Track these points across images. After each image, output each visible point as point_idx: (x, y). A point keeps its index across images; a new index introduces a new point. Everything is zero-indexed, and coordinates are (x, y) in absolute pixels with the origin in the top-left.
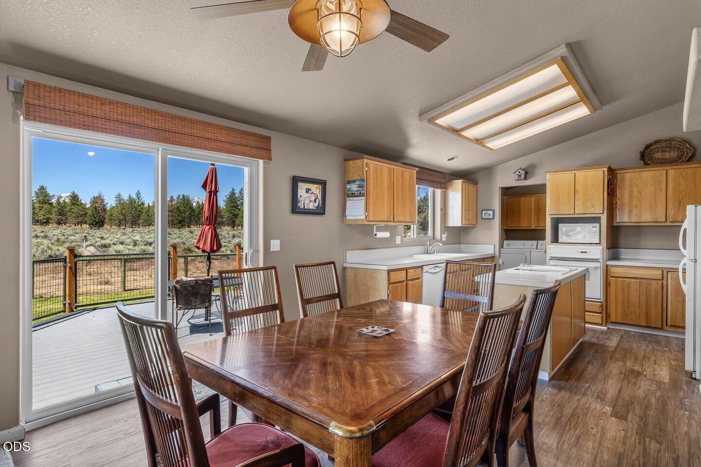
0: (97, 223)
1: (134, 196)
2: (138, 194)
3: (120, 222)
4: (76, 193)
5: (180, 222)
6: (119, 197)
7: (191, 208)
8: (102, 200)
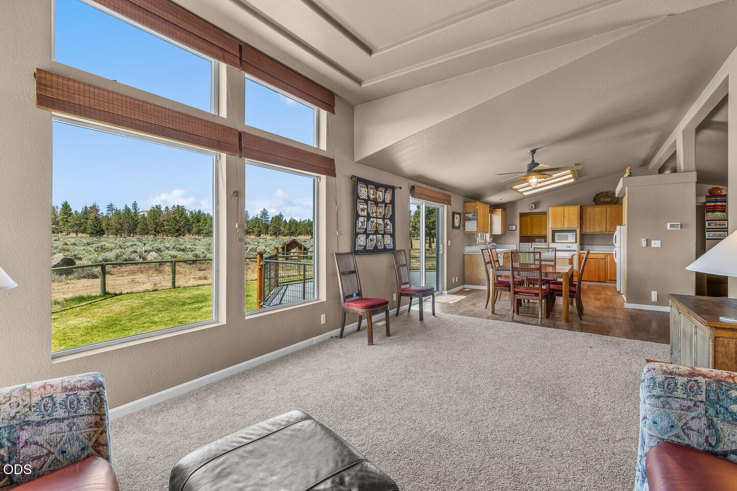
0: (97, 232)
1: (130, 207)
2: (135, 205)
3: (117, 231)
4: (69, 203)
5: (178, 231)
6: (110, 207)
7: (186, 218)
8: (97, 210)
